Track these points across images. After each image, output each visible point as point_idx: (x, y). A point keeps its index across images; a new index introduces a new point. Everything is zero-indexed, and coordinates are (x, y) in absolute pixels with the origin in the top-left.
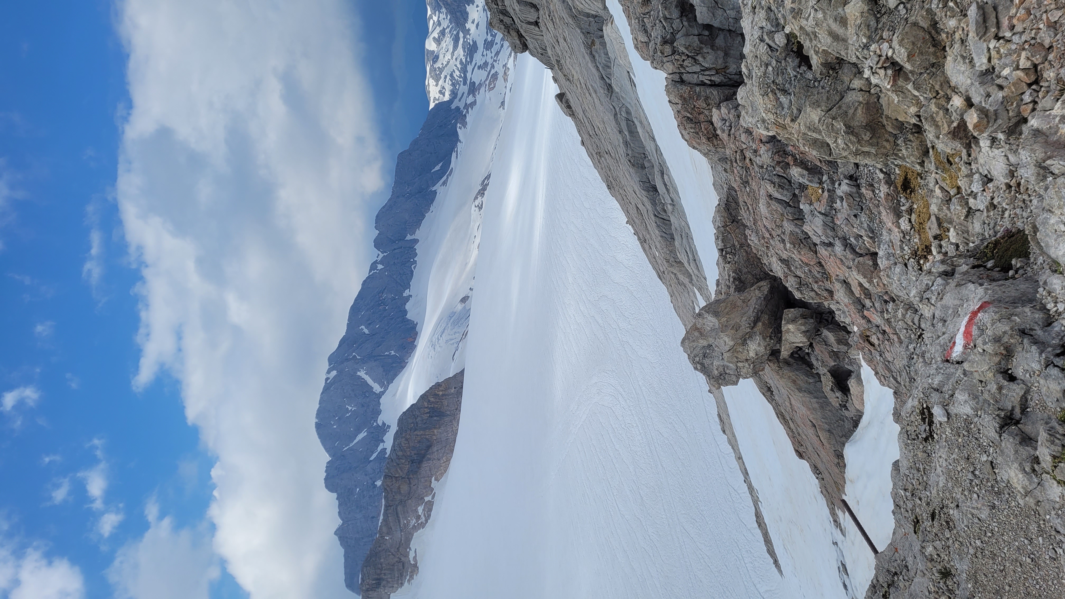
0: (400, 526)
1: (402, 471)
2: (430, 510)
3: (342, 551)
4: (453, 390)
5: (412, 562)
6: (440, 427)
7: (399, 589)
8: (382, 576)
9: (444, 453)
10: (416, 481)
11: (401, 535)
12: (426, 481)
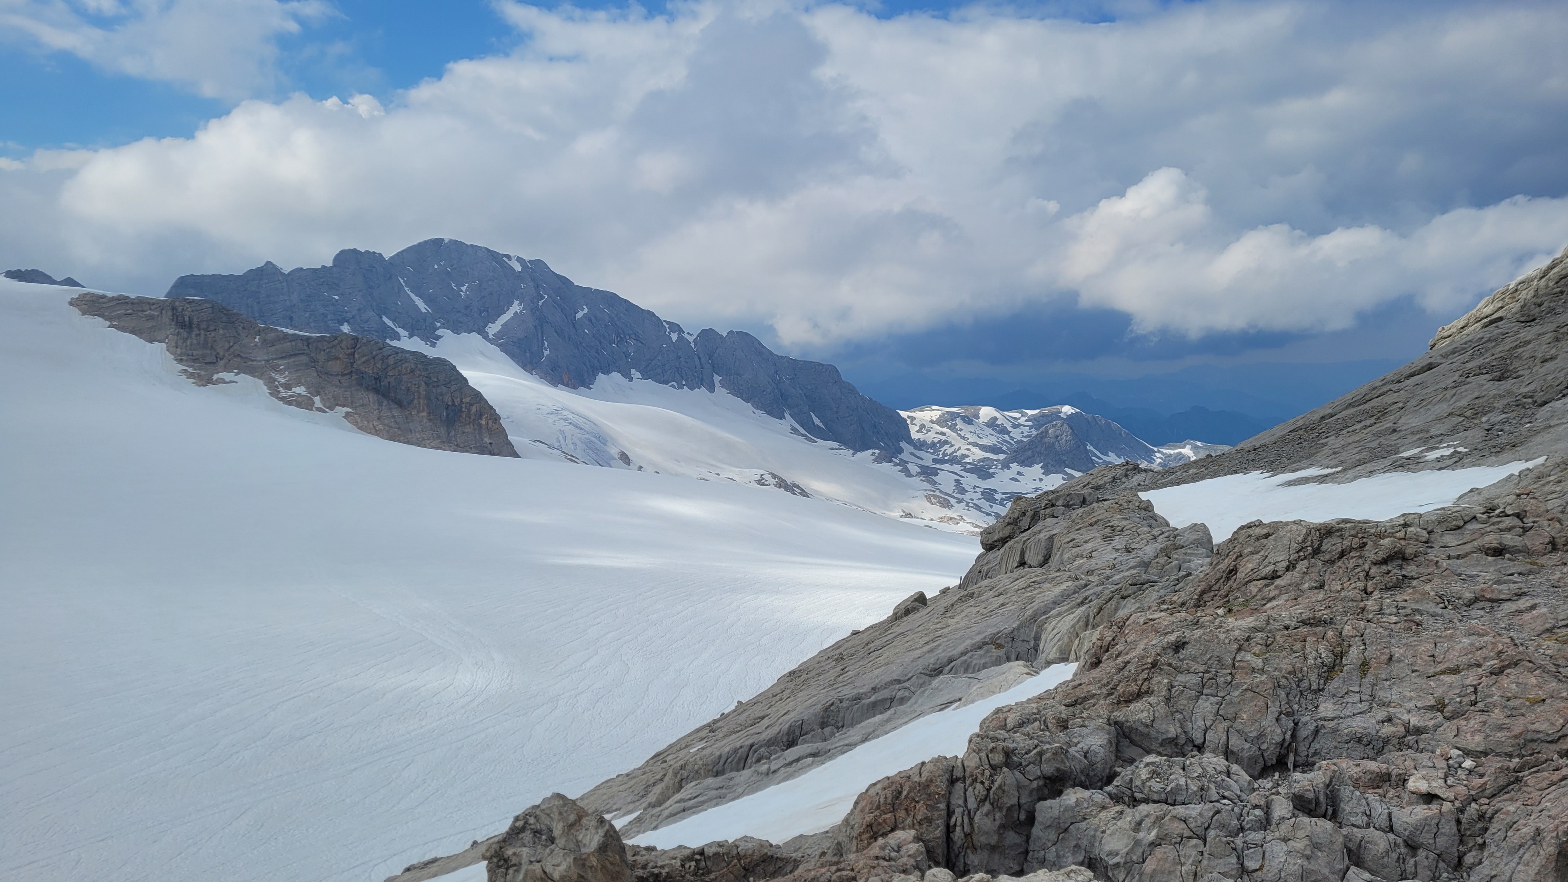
0: (276, 359)
1: (364, 363)
2: (299, 405)
3: (240, 270)
4: (487, 440)
5: (215, 377)
6: (430, 420)
7: (172, 357)
8: (196, 331)
9: (390, 427)
10: (346, 384)
11: (260, 361)
12: (346, 399)
